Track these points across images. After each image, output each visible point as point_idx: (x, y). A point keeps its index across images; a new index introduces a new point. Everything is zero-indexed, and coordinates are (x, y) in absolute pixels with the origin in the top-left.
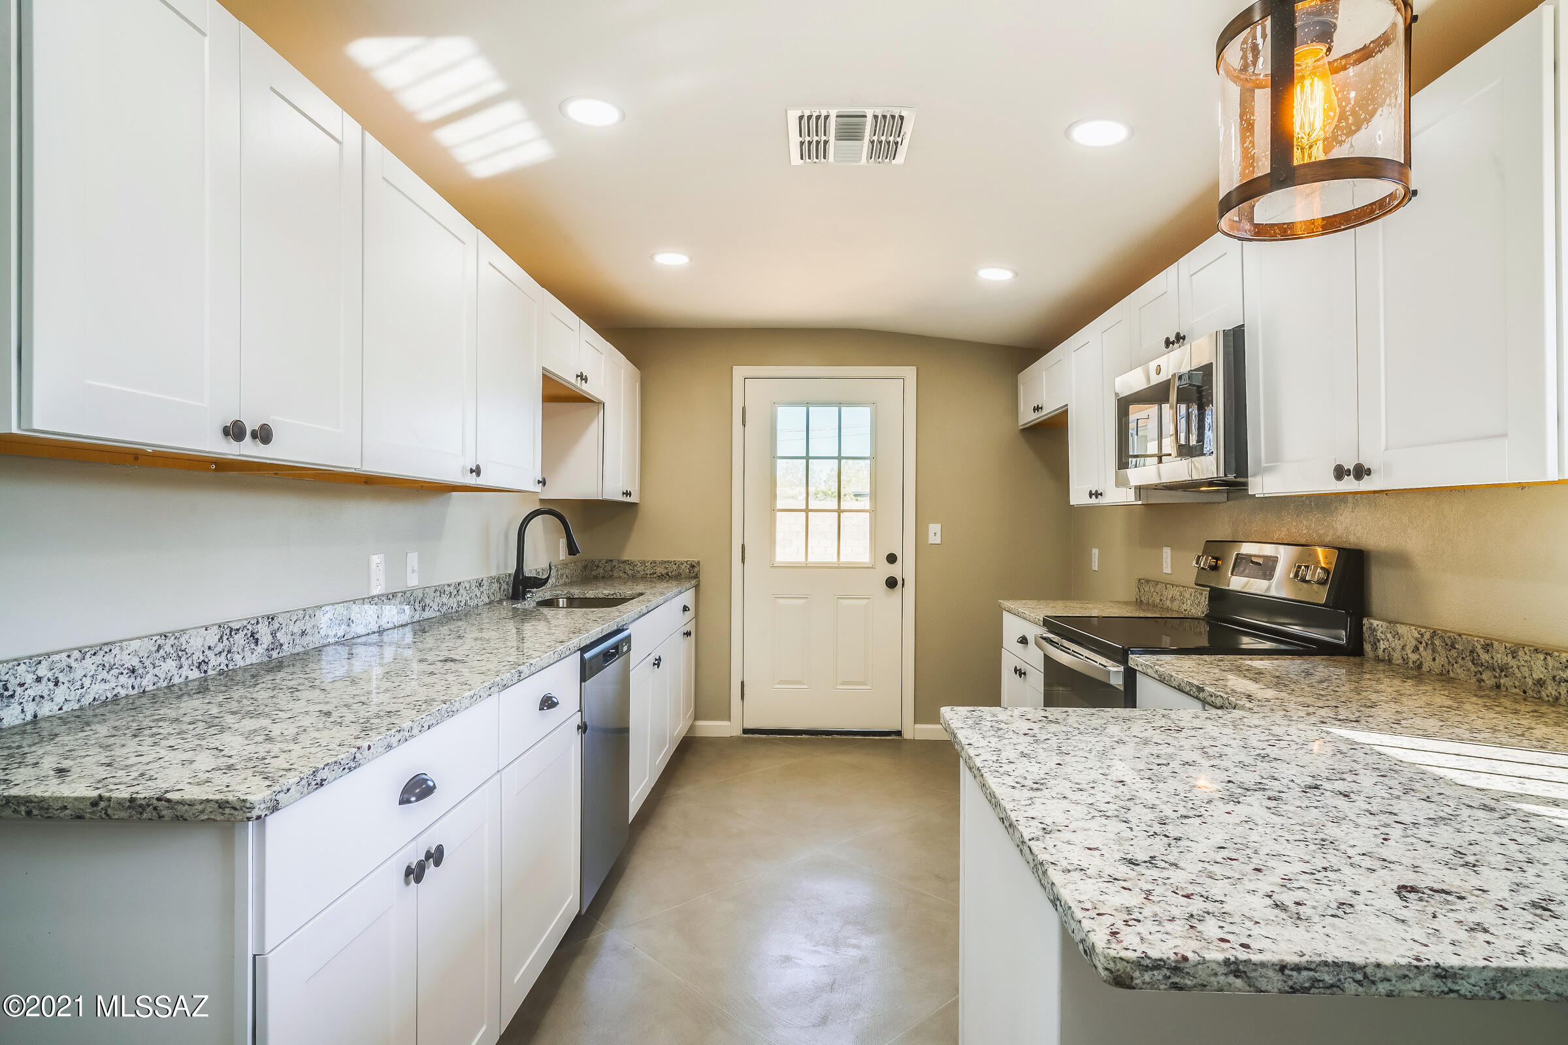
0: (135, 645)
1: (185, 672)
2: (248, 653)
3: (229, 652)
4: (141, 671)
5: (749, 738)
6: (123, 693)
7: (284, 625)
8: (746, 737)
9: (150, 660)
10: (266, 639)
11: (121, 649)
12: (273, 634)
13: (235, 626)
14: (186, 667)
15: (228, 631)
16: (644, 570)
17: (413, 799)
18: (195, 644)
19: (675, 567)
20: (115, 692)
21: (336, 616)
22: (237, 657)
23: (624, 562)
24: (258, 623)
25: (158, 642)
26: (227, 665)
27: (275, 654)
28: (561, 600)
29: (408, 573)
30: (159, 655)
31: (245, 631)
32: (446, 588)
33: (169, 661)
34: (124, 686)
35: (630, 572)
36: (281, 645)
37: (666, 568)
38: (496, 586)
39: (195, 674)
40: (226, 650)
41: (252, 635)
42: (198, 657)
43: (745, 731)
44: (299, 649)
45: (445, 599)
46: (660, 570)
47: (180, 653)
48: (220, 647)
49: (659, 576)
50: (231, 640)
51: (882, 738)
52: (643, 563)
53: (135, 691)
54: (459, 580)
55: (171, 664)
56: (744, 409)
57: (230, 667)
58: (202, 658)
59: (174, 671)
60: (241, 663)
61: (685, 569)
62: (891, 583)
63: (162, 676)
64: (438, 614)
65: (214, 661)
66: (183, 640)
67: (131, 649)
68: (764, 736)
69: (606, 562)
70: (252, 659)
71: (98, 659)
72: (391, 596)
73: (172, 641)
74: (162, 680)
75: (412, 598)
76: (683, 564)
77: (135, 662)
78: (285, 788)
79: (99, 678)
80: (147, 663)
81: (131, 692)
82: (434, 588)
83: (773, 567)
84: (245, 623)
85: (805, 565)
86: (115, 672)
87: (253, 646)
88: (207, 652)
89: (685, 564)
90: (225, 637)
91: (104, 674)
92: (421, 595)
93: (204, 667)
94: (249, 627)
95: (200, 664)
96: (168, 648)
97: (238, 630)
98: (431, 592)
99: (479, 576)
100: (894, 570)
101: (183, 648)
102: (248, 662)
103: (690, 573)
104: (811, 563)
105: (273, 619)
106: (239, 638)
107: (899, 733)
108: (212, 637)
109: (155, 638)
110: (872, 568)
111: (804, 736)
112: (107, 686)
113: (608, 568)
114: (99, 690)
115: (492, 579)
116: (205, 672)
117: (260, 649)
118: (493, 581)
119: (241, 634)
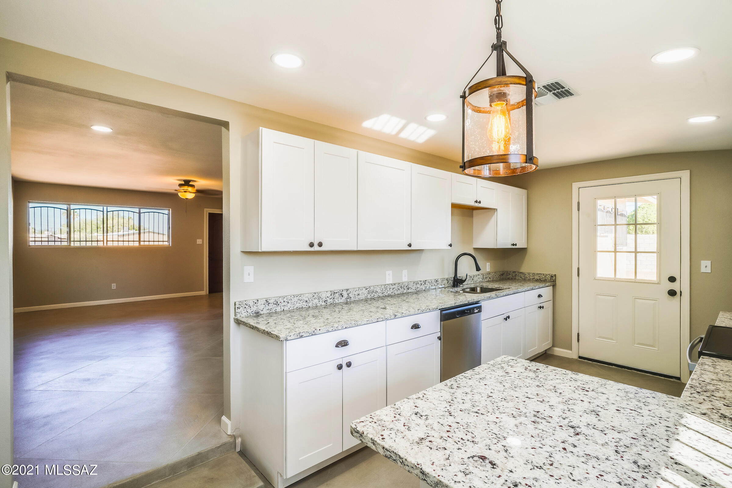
0: (307, 295)
1: (321, 303)
2: (339, 299)
3: (334, 298)
4: (308, 302)
5: (582, 361)
6: (304, 307)
7: (352, 292)
8: (580, 360)
9: (311, 299)
10: (345, 295)
11: (304, 296)
12: (348, 294)
13: (335, 292)
14: (321, 302)
15: (333, 293)
16: (529, 277)
17: (340, 347)
18: (324, 296)
19: (543, 276)
20: (302, 306)
21: (371, 290)
22: (336, 300)
23: (521, 273)
24: (343, 291)
25: (313, 295)
26: (333, 302)
27: (348, 300)
28: (478, 288)
29: (403, 277)
30: (313, 298)
31: (339, 293)
32: (419, 282)
33: (316, 300)
34: (304, 305)
35: (523, 277)
36: (351, 298)
37: (539, 277)
38: (446, 282)
39: (324, 304)
40: (333, 298)
41: (341, 294)
42: (324, 299)
43: (580, 357)
44: (357, 299)
45: (418, 286)
46: (537, 277)
47: (319, 298)
48: (331, 297)
49: (536, 280)
50: (334, 295)
51: (665, 378)
52: (529, 274)
53: (307, 307)
54: (426, 280)
55: (317, 301)
56: (579, 203)
57: (334, 303)
58: (325, 300)
59: (317, 302)
60: (337, 302)
61: (548, 277)
62: (672, 293)
63: (314, 303)
64: (415, 291)
65: (329, 301)
66: (320, 294)
67: (306, 296)
68: (590, 362)
69: (513, 273)
70: (341, 301)
71: (298, 298)
72: (393, 285)
73: (317, 294)
74: (314, 305)
75: (403, 285)
76: (547, 275)
77: (307, 299)
78: (289, 335)
79: (298, 302)
80: (310, 300)
81: (306, 307)
82: (413, 282)
83: (595, 279)
84: (339, 291)
85: (614, 280)
86: (302, 301)
87: (341, 297)
88: (327, 298)
89: (548, 276)
90: (332, 295)
91: (299, 302)
92: (407, 284)
93: (326, 302)
94: (340, 292)
95: (325, 301)
96: (316, 296)
97: (336, 293)
98: (412, 284)
99: (436, 278)
100: (674, 286)
101: (320, 297)
102: (340, 302)
103: (551, 279)
104: (618, 279)
105: (348, 290)
106: (337, 295)
107: (679, 379)
108: (329, 294)
109: (312, 294)
110: (658, 284)
111: (614, 367)
112: (300, 304)
113: (514, 275)
114: (298, 305)
115: (443, 280)
116: (327, 303)
117: (343, 298)
118: (444, 280)
119: (337, 294)
